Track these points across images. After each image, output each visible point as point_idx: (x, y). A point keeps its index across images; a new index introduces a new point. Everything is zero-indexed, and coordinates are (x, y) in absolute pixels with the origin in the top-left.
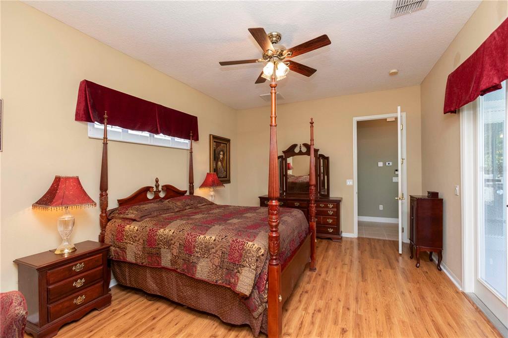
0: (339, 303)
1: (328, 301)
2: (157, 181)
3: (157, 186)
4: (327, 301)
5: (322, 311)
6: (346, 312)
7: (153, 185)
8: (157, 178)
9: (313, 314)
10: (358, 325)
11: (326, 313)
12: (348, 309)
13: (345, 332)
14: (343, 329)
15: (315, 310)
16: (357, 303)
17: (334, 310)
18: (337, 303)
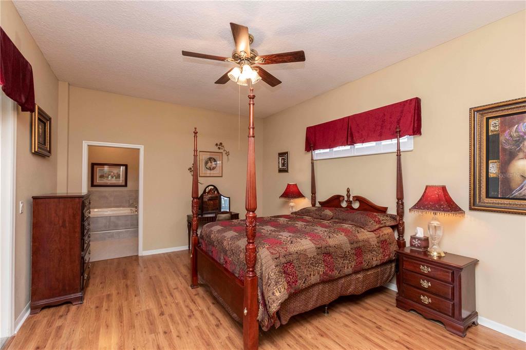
0: (177, 334)
1: (189, 330)
2: (348, 191)
3: (348, 196)
4: (190, 328)
5: (187, 318)
6: (166, 329)
7: (344, 194)
8: (348, 188)
9: (192, 312)
10: (151, 324)
11: (183, 318)
12: (165, 333)
13: (161, 314)
14: (163, 315)
15: (193, 315)
16: (158, 345)
17: (178, 324)
18: (179, 332)
